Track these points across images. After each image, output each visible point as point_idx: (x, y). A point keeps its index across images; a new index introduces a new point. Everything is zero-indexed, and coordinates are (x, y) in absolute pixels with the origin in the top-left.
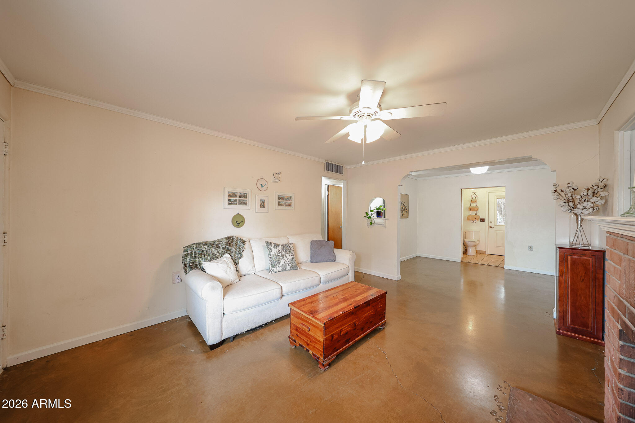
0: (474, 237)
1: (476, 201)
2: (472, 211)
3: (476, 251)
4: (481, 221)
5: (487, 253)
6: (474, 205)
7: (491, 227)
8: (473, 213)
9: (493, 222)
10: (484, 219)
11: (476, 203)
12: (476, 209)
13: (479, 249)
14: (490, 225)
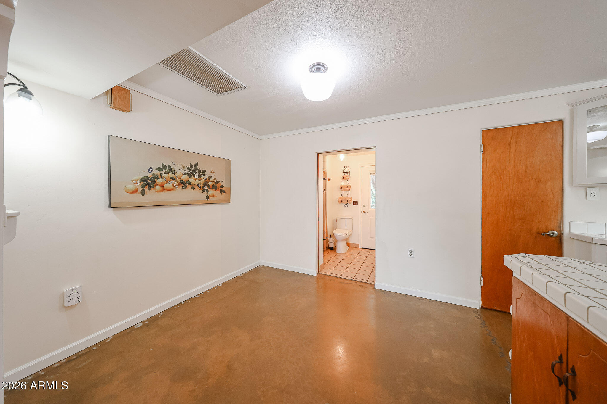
0: (346, 226)
1: (348, 177)
2: (345, 191)
3: (348, 244)
4: (354, 204)
5: (360, 247)
6: (346, 183)
7: (364, 212)
8: (346, 193)
9: (366, 205)
10: (357, 201)
11: (348, 180)
12: (348, 189)
13: (352, 241)
14: (364, 209)
